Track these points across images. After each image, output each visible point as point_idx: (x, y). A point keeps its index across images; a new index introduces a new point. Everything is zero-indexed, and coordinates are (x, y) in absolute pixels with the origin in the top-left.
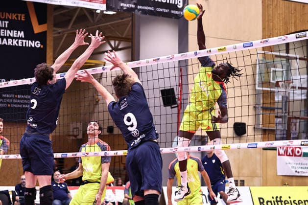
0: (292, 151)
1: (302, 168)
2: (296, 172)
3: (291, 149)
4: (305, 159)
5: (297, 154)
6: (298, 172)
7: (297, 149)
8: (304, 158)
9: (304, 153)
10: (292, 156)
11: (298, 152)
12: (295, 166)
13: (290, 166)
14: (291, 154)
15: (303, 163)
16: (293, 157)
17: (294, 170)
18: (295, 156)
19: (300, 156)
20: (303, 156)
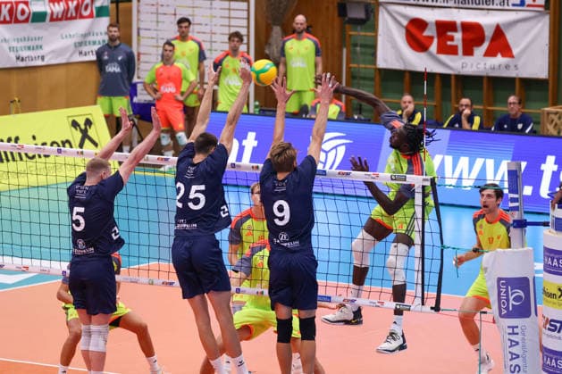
0: (11, 11)
1: (29, 48)
2: (18, 58)
3: (9, 6)
4: (35, 29)
5: (20, 18)
6: (23, 60)
7: (21, 6)
8: (34, 24)
9: (34, 14)
10: (10, 22)
11: (23, 12)
12: (14, 44)
13: (6, 46)
14: (8, 19)
15: (33, 36)
16: (13, 26)
17: (13, 55)
18: (17, 21)
19: (26, 21)
20: (33, 21)
